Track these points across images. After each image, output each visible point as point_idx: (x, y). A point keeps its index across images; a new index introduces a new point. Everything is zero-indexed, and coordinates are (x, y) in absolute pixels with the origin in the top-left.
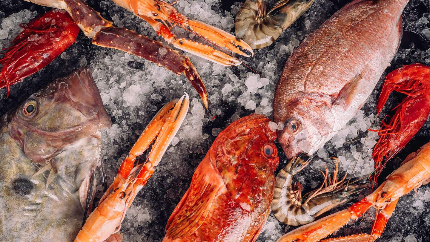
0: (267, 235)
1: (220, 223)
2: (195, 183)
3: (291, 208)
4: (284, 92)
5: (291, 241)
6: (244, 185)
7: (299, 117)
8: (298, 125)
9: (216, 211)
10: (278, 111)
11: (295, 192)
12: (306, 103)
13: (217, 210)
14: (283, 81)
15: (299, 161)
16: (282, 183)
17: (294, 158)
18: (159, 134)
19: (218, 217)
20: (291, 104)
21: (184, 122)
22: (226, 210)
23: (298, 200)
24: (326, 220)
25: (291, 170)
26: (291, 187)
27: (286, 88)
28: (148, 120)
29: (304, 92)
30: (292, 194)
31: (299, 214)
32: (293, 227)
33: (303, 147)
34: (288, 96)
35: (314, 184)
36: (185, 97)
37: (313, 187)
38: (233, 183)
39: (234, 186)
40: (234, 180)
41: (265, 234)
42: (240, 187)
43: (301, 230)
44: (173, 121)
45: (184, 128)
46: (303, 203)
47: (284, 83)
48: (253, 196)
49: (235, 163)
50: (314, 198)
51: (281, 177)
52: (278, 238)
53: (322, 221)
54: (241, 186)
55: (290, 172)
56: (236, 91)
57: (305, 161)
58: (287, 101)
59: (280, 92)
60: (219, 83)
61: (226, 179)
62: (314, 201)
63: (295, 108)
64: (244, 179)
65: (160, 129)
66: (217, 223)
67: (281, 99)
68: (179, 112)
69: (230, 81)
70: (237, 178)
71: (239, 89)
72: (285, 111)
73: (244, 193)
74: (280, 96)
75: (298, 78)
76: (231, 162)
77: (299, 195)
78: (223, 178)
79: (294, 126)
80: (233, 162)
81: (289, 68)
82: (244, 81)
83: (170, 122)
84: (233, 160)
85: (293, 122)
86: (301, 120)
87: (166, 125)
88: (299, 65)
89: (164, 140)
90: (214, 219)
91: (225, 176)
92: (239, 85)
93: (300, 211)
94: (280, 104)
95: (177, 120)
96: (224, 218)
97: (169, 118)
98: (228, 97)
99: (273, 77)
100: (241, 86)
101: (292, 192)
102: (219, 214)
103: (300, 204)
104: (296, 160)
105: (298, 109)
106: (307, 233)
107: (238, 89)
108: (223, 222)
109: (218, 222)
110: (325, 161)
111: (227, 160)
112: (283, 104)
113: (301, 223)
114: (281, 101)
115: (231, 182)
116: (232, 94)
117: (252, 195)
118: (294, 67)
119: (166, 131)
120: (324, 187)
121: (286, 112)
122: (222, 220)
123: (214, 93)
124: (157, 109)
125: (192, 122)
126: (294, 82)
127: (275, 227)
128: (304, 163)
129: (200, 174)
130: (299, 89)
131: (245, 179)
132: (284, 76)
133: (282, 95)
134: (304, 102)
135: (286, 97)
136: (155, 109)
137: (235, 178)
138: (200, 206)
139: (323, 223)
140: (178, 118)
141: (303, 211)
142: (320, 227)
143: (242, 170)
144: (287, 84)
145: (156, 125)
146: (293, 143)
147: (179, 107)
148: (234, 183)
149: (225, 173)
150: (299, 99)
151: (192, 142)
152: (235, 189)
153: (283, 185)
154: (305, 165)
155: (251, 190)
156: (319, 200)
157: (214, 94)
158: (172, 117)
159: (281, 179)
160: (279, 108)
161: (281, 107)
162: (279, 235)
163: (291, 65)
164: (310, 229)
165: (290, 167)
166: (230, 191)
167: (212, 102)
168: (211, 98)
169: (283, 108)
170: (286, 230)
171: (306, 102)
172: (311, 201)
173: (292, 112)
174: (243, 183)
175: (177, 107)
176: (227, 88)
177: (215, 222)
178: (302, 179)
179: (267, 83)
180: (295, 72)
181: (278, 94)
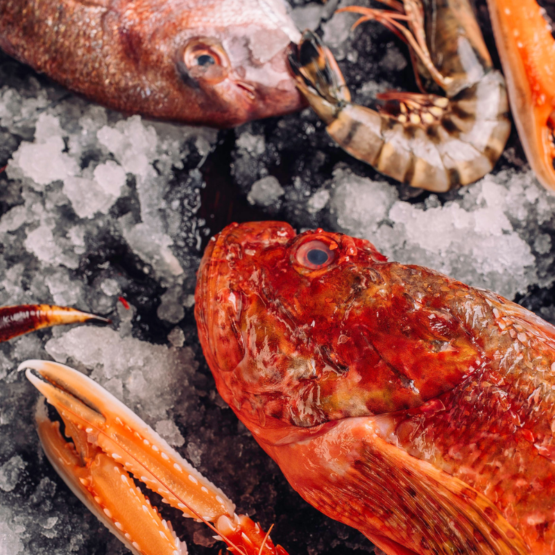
0: (521, 215)
1: (493, 442)
2: (347, 508)
3: (450, 128)
4: (94, 68)
5: (552, 145)
6: (388, 356)
7: (178, 39)
8: (201, 47)
9: (451, 452)
10: (147, 99)
11: (403, 109)
12: (140, 10)
13: (446, 452)
14: (60, 65)
15: (312, 73)
16: (367, 136)
17: (299, 83)
18: (130, 475)
19: (472, 446)
20: (132, 56)
21: (112, 390)
22: (452, 425)
23: (430, 104)
24: (505, 36)
25: (333, 101)
26: (387, 117)
27: (81, 62)
28: (80, 515)
29: (104, 10)
30: (408, 119)
31: (475, 107)
32: (513, 140)
33: (270, 48)
34: (108, 60)
35: (393, 59)
36: (33, 371)
37: (402, 64)
38: (369, 389)
39: (380, 387)
40: (362, 384)
41: (517, 220)
42: (388, 369)
43: (523, 110)
44: (101, 421)
45: (131, 397)
46: (441, 93)
47: (66, 66)
48: (431, 339)
49: (311, 366)
50: (433, 57)
51: (350, 136)
52: (536, 182)
53: (507, 48)
54: (388, 364)
55: (340, 105)
56: (57, 223)
57: (316, 55)
58: (122, 65)
59: (91, 82)
60: (19, 268)
61: (354, 406)
62: (440, 57)
63: (146, 45)
64: (368, 351)
65: (116, 469)
66: (493, 449)
67: (110, 83)
68: (76, 397)
69: (20, 233)
70: (359, 370)
71: (52, 211)
72: (151, 76)
73: (412, 362)
74: (103, 85)
75: (60, 18)
76: (307, 376)
77: (415, 101)
78: (347, 416)
79: (203, 60)
80: (308, 370)
81: (23, 42)
82: (31, 190)
83: (100, 429)
84: (302, 370)
85: (190, 59)
86: (186, 35)
87: (107, 445)
88: (20, 12)
89: (156, 459)
90: (479, 460)
91: (342, 407)
92: (38, 207)
93: (464, 105)
94: (126, 89)
95: (101, 410)
96: (478, 430)
97: (89, 430)
98: (69, 251)
99: (41, 102)
100: (44, 203)
101: (402, 118)
102: (461, 445)
103: (442, 102)
104: (307, 83)
105: (153, 36)
106: (536, 93)
107: (51, 215)
108: (489, 432)
109: (488, 448)
110: (331, 16)
111: (296, 388)
112: (128, 80)
113: (504, 109)
114: (117, 84)
115: (367, 394)
116: (64, 235)
117: (426, 340)
118: (24, 29)
119: (127, 449)
120: (406, 24)
121: (156, 75)
122: (483, 434)
123: (44, 289)
124: (51, 479)
125: (119, 366)
126: (69, 33)
127: (501, 187)
128: (322, 60)
129: (320, 489)
130: (93, 23)
131: (370, 347)
132: (46, 62)
133: (99, 76)
134: (135, 15)
135: (108, 66)
136: (49, 485)
137: (357, 378)
138: (425, 501)
139: (511, 44)
140: (96, 405)
141: (467, 93)
142: (524, 54)
143: (341, 350)
144: (70, 54)
145: (100, 483)
146: (252, 75)
147: (62, 394)
148: (371, 385)
149: (332, 404)
150: (124, 28)
151: (186, 383)
152: (390, 388)
153: (375, 136)
154: (327, 60)
155: (410, 340)
156: (440, 42)
157: (49, 291)
158: (87, 423)
159: (356, 138)
160: (139, 94)
161: (135, 87)
162: (528, 179)
163: (17, 36)
164: (524, 85)
165: (325, 102)
166: (391, 406)
167: (74, 302)
168: (58, 300)
169: (140, 79)
170: (517, 161)
171: (135, 9)
172: (440, 68)
173: (158, 57)
174: (381, 358)
175: (60, 399)
176: (41, 244)
177: (487, 457)
178: (370, 89)
179: (56, 122)
180: (40, 27)
181: (96, 90)
